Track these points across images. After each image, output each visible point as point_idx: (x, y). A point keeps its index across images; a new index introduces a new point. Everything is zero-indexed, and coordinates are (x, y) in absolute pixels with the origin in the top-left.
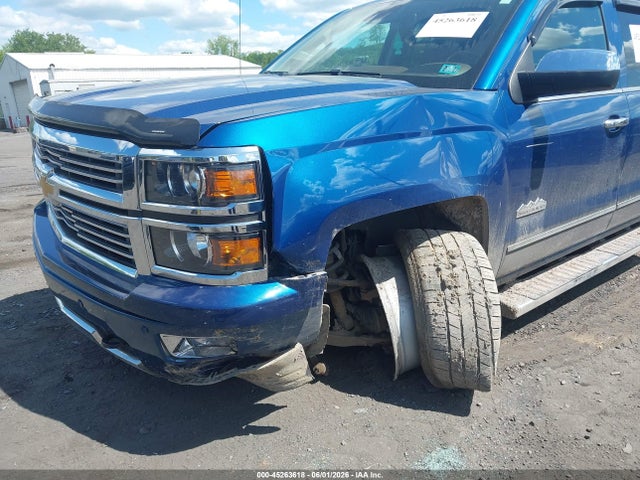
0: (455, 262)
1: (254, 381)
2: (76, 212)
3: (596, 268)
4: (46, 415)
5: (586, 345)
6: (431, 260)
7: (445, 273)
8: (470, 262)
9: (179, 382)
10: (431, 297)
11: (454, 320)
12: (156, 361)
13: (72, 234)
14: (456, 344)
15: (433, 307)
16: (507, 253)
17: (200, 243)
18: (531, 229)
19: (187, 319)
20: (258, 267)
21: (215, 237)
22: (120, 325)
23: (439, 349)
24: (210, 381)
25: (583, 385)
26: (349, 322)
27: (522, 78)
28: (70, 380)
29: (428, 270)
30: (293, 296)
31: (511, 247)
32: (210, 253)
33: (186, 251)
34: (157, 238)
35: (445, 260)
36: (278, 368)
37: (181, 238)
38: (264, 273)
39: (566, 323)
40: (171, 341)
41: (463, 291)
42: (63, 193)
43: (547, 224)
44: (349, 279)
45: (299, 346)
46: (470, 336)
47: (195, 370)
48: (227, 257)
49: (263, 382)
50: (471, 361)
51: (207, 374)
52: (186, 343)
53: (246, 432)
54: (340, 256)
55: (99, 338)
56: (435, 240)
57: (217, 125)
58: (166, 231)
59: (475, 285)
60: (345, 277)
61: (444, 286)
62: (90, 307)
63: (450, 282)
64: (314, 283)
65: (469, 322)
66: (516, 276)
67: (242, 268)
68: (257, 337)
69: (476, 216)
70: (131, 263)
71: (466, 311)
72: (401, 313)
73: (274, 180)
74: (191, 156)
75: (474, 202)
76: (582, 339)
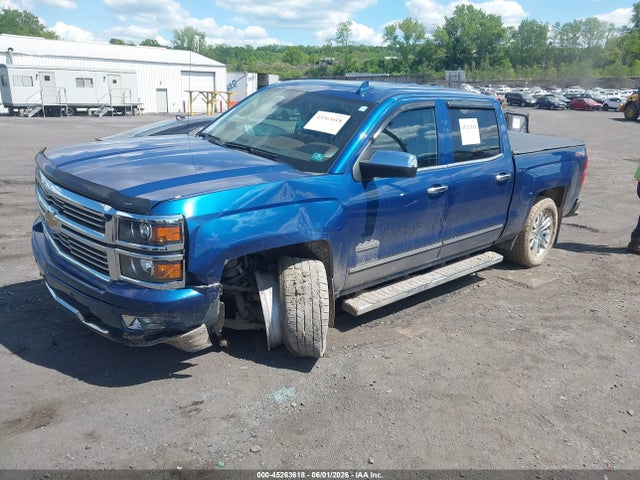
0: (305, 279)
1: (176, 346)
2: (70, 238)
3: (427, 285)
4: (43, 365)
5: (403, 335)
6: (291, 277)
7: (298, 286)
8: (315, 280)
9: (131, 345)
10: (288, 300)
11: (300, 313)
12: (118, 331)
13: (67, 251)
14: (301, 327)
15: (289, 305)
16: (350, 274)
17: (148, 265)
18: (368, 259)
19: (139, 307)
20: (180, 279)
21: (155, 262)
22: (96, 308)
23: (292, 331)
24: (150, 344)
25: (386, 358)
26: (246, 314)
27: (362, 165)
28: (56, 344)
29: (288, 283)
30: (199, 297)
31: (352, 270)
32: (153, 270)
33: (139, 268)
34: (123, 260)
35: (300, 278)
36: (190, 337)
37: (137, 261)
38: (182, 284)
39: (400, 321)
40: (127, 319)
41: (307, 297)
42: (63, 226)
43: (380, 256)
44: (247, 286)
45: (204, 325)
46: (309, 324)
47: (141, 337)
48: (163, 273)
49: (182, 346)
50: (308, 338)
51: (148, 340)
52: (137, 321)
53: (171, 377)
54: (241, 271)
55: (81, 318)
56: (297, 265)
57: (160, 202)
58: (129, 257)
59: (315, 293)
60: (244, 285)
61: (296, 294)
62: (80, 298)
63: (300, 291)
64: (212, 289)
65: (309, 315)
66: (362, 288)
67: (171, 280)
68: (178, 318)
69: (326, 251)
70: (107, 273)
71: (308, 308)
72: (273, 308)
73: (190, 232)
74: (146, 218)
75: (323, 243)
76: (402, 332)
